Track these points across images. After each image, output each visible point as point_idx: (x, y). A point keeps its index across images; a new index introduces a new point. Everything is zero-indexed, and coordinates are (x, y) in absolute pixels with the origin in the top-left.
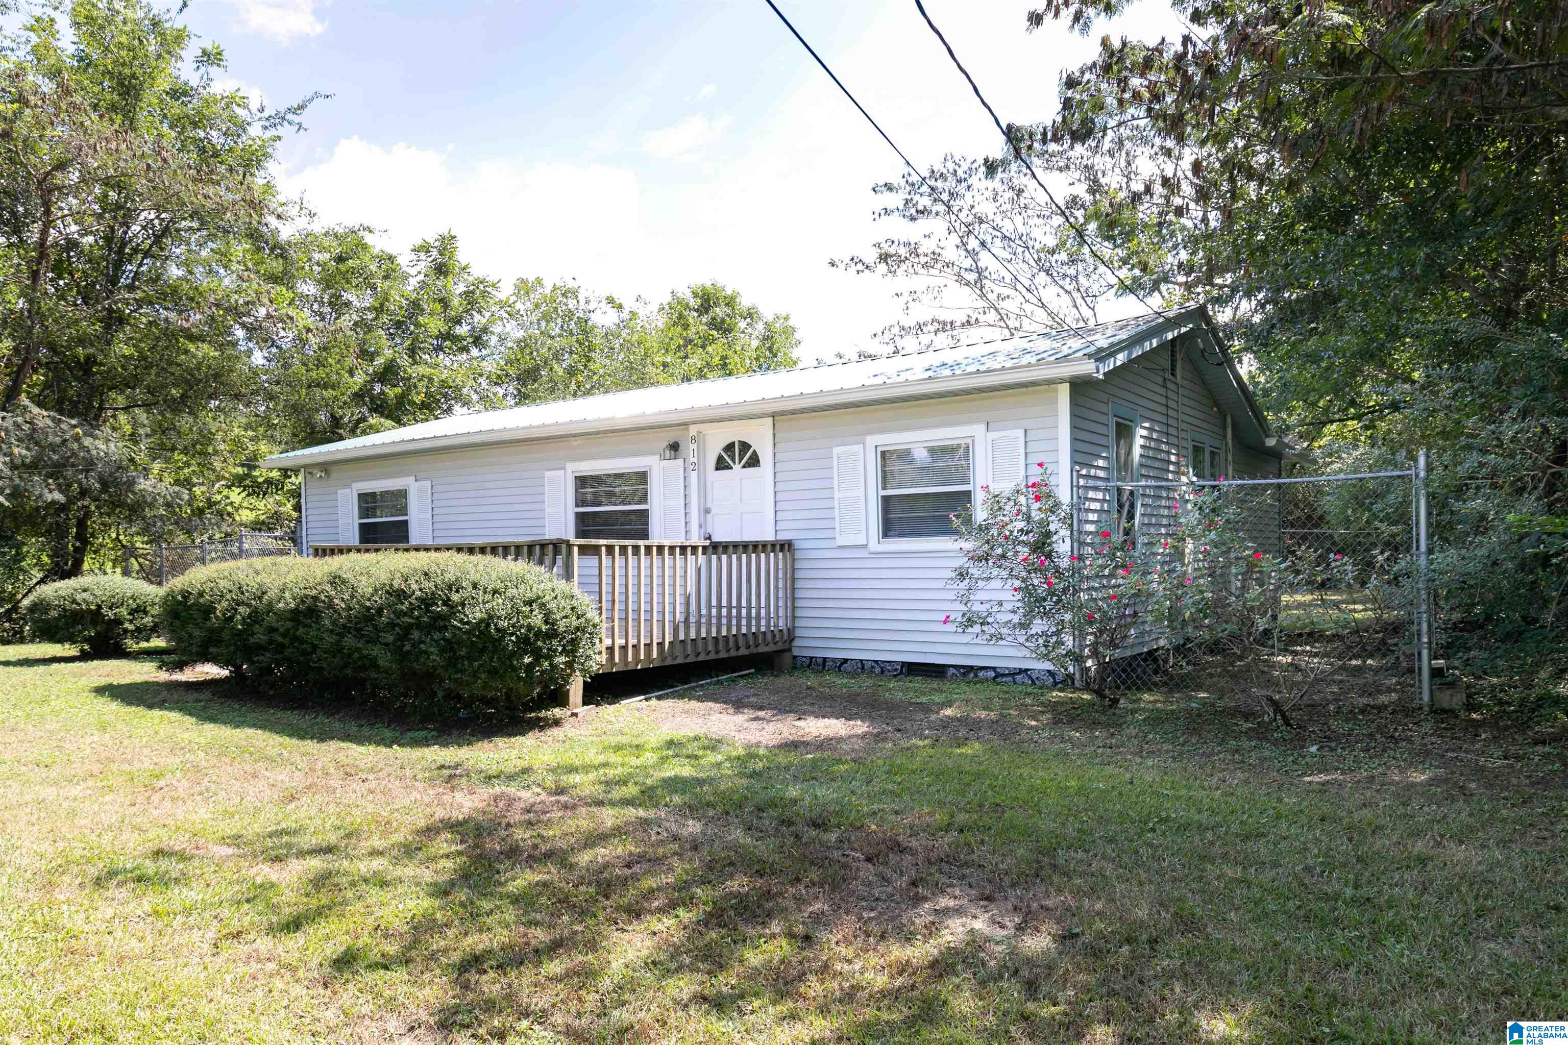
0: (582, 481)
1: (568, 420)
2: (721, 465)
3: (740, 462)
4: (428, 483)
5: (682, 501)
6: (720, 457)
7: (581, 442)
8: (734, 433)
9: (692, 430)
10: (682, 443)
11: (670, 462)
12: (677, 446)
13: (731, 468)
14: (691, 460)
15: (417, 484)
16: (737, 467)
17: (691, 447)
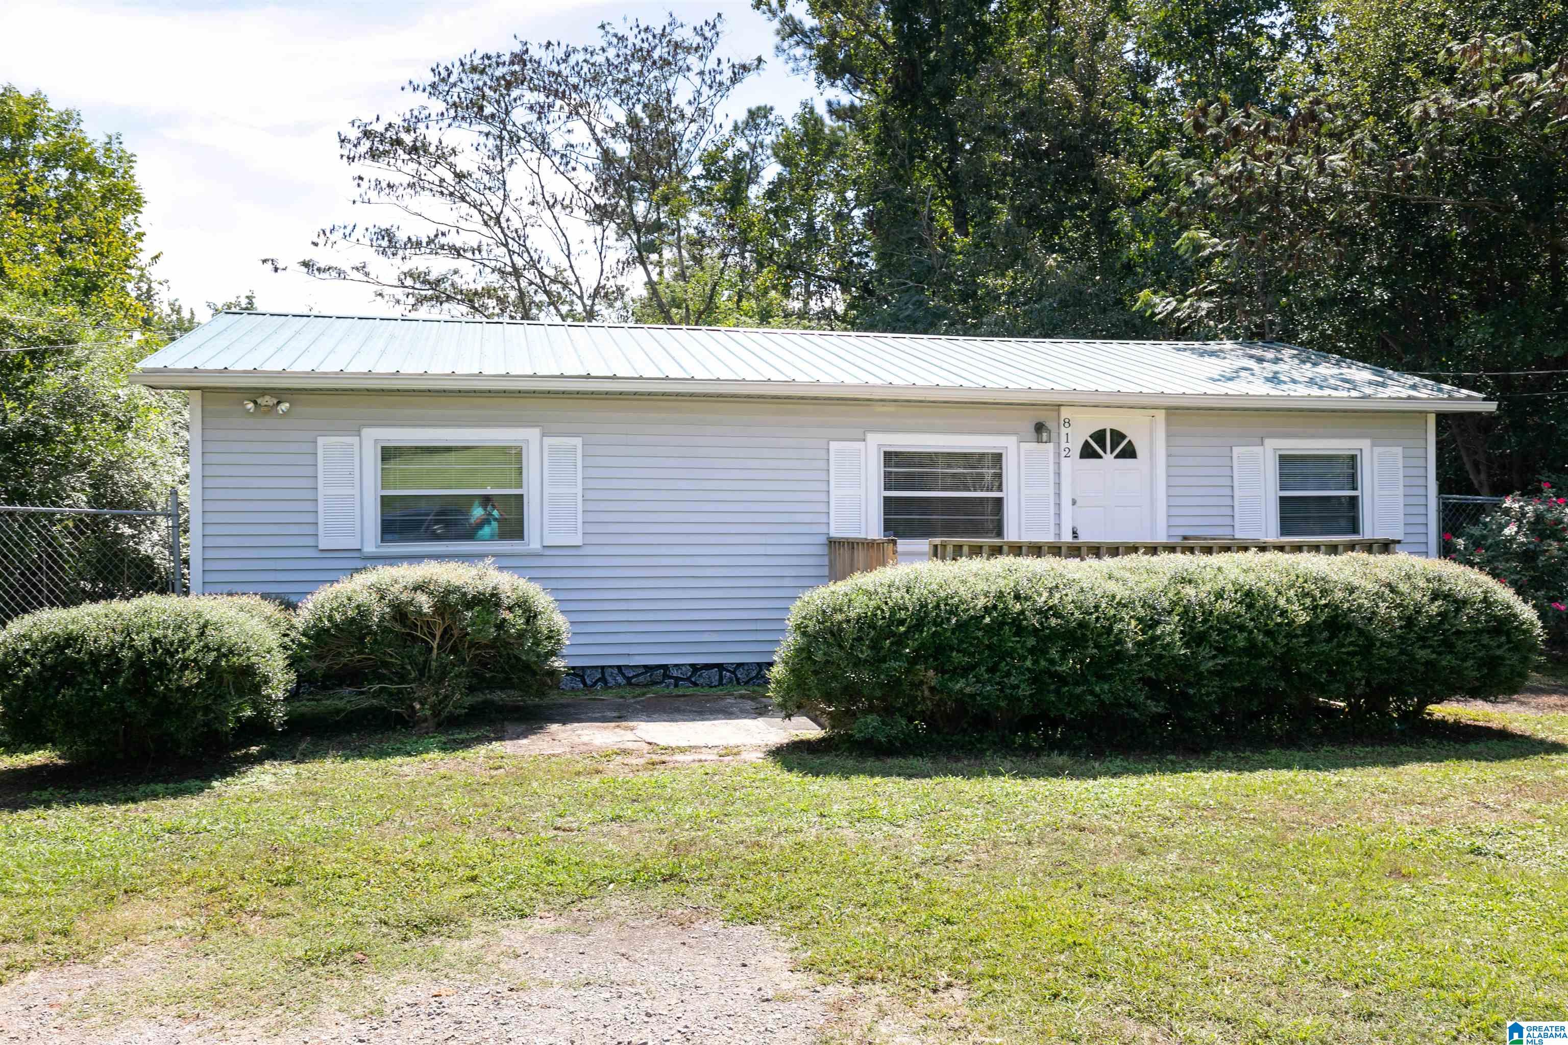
0: (893, 458)
2: (1087, 452)
3: (1113, 450)
4: (577, 441)
5: (1051, 490)
6: (1086, 444)
7: (891, 409)
8: (1108, 421)
9: (1065, 413)
10: (1049, 424)
11: (1034, 445)
12: (1040, 428)
13: (1100, 457)
14: (1064, 445)
15: (548, 441)
16: (1108, 457)
17: (1064, 431)
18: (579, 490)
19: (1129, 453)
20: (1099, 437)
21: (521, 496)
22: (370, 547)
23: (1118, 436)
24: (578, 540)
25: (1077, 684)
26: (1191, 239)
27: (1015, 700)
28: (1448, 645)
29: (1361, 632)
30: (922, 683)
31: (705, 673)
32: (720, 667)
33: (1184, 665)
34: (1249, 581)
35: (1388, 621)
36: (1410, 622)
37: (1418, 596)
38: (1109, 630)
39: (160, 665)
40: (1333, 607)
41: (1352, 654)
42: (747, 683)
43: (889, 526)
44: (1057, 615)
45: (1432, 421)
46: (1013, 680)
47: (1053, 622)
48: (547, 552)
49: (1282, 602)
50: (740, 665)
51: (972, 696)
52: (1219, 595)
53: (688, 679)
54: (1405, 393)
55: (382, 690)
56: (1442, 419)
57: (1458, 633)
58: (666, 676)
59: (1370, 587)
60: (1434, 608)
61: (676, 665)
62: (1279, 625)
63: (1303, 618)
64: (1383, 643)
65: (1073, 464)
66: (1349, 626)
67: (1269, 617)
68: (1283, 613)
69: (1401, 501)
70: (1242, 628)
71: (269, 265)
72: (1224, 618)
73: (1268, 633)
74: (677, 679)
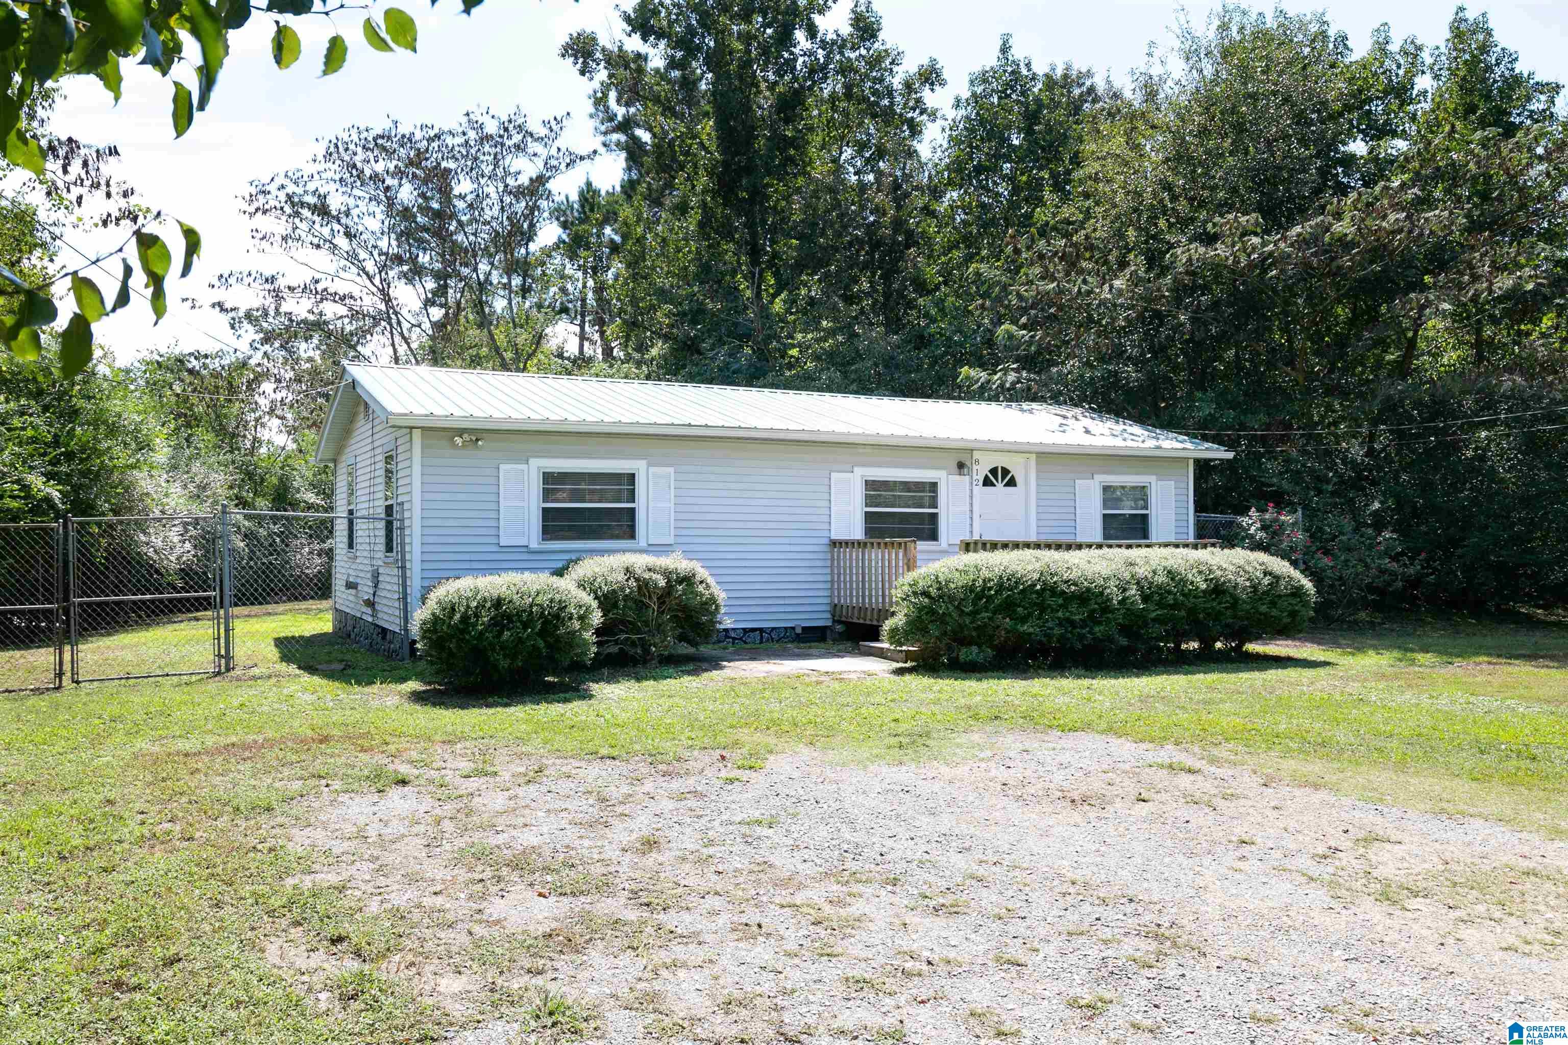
0: (870, 485)
1: (875, 433)
2: (987, 482)
3: (1002, 481)
4: (671, 470)
5: (967, 508)
6: (986, 477)
7: (868, 450)
8: (1000, 461)
9: (976, 455)
10: (968, 463)
11: (958, 477)
12: (961, 466)
13: (994, 485)
14: (975, 477)
15: (652, 470)
16: (1000, 486)
17: (975, 467)
18: (672, 505)
19: (1012, 483)
20: (994, 471)
21: (633, 510)
22: (534, 545)
23: (1005, 472)
24: (671, 541)
25: (1082, 627)
26: (1007, 331)
27: (1049, 636)
28: (1273, 604)
29: (1231, 595)
30: (998, 627)
31: (752, 634)
32: (761, 630)
33: (1141, 614)
34: (1170, 563)
35: (1245, 588)
36: (1255, 587)
37: (1258, 574)
38: (1102, 593)
39: (557, 616)
40: (1217, 579)
41: (1226, 608)
42: (777, 641)
43: (868, 531)
44: (1075, 584)
45: (1191, 462)
46: (1050, 624)
47: (1073, 588)
48: (651, 549)
49: (1190, 576)
50: (773, 629)
51: (1030, 634)
52: (1154, 572)
53: (741, 639)
54: (1180, 446)
55: (627, 639)
56: (1197, 462)
57: (1280, 596)
58: (727, 637)
59: (1231, 567)
60: (1266, 581)
61: (733, 629)
62: (1190, 590)
63: (1204, 586)
64: (1244, 602)
65: (979, 490)
66: (1224, 592)
67: (1184, 586)
68: (1192, 583)
69: (1173, 517)
70: (1169, 592)
71: (218, 309)
72: (1159, 587)
73: (1184, 595)
74: (734, 639)
